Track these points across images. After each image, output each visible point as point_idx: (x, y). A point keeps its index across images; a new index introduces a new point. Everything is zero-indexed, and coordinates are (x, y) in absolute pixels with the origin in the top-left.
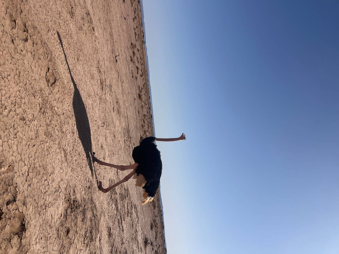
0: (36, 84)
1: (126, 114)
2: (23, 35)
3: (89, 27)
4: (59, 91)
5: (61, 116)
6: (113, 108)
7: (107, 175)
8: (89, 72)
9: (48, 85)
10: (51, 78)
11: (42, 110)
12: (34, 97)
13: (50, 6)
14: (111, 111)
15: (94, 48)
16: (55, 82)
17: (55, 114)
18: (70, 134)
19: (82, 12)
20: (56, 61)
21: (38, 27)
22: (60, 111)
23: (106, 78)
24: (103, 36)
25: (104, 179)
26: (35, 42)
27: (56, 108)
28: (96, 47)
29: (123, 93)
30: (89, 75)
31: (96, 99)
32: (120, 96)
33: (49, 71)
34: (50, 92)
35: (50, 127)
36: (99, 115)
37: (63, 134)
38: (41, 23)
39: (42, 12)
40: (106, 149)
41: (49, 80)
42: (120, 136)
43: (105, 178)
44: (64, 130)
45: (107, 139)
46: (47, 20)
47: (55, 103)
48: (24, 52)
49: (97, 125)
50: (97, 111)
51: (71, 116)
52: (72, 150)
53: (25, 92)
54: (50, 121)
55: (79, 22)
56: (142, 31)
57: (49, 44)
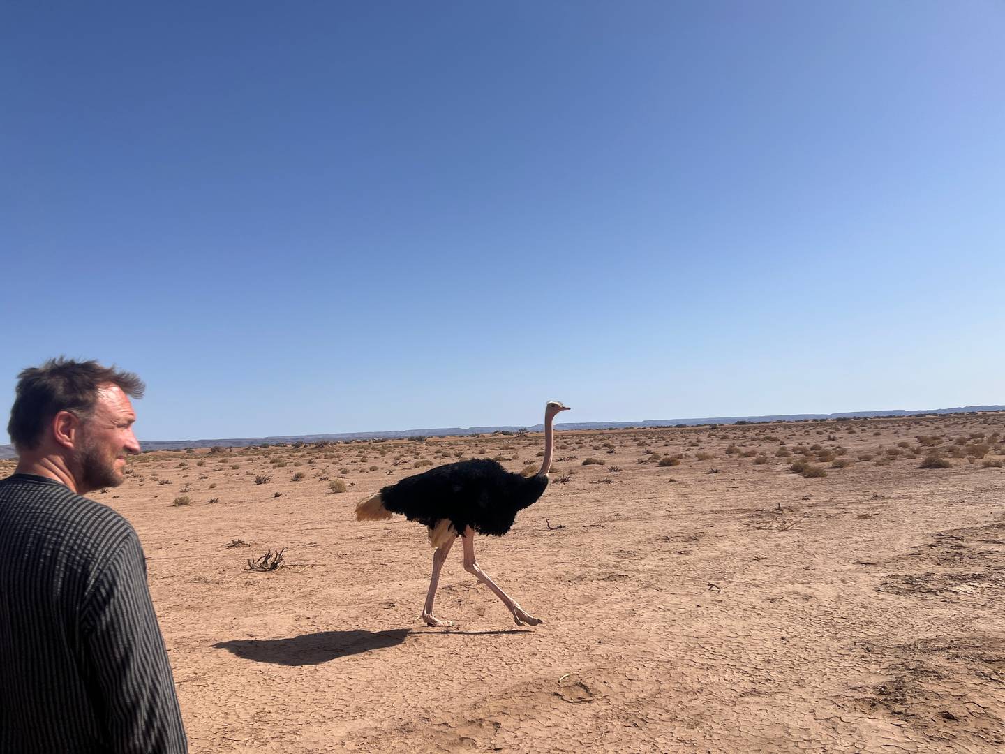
0: (582, 724)
1: (708, 516)
2: (488, 730)
3: (478, 592)
4: (605, 682)
5: (661, 687)
6: (680, 553)
7: (859, 598)
8: (577, 606)
9: (589, 702)
10: (576, 693)
11: (639, 723)
12: (608, 732)
13: (434, 669)
14: (686, 562)
15: (525, 585)
16: (585, 687)
17: (653, 699)
18: (709, 674)
19: (445, 603)
20: (542, 676)
21: (476, 699)
22: (651, 688)
23: (599, 562)
24: (498, 558)
25: (866, 608)
26: (503, 710)
27: (642, 695)
28: (522, 580)
29: (647, 517)
30: (584, 607)
31: (644, 597)
32: (655, 529)
33: (560, 695)
34: (605, 701)
35: (679, 714)
36: (687, 595)
37: (704, 690)
38: (468, 692)
39: (448, 687)
40: (783, 589)
41: (579, 698)
42: (762, 543)
43: (865, 603)
44: (696, 686)
45: (757, 583)
46: (462, 681)
47: (630, 696)
48: (519, 733)
49: (710, 606)
50: (676, 600)
51: (668, 666)
52: (750, 676)
53: (595, 748)
54: (667, 711)
55: (467, 613)
56: (492, 435)
57: (507, 685)
